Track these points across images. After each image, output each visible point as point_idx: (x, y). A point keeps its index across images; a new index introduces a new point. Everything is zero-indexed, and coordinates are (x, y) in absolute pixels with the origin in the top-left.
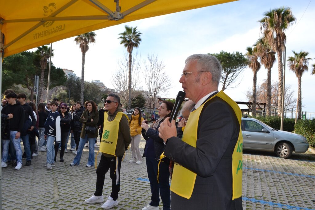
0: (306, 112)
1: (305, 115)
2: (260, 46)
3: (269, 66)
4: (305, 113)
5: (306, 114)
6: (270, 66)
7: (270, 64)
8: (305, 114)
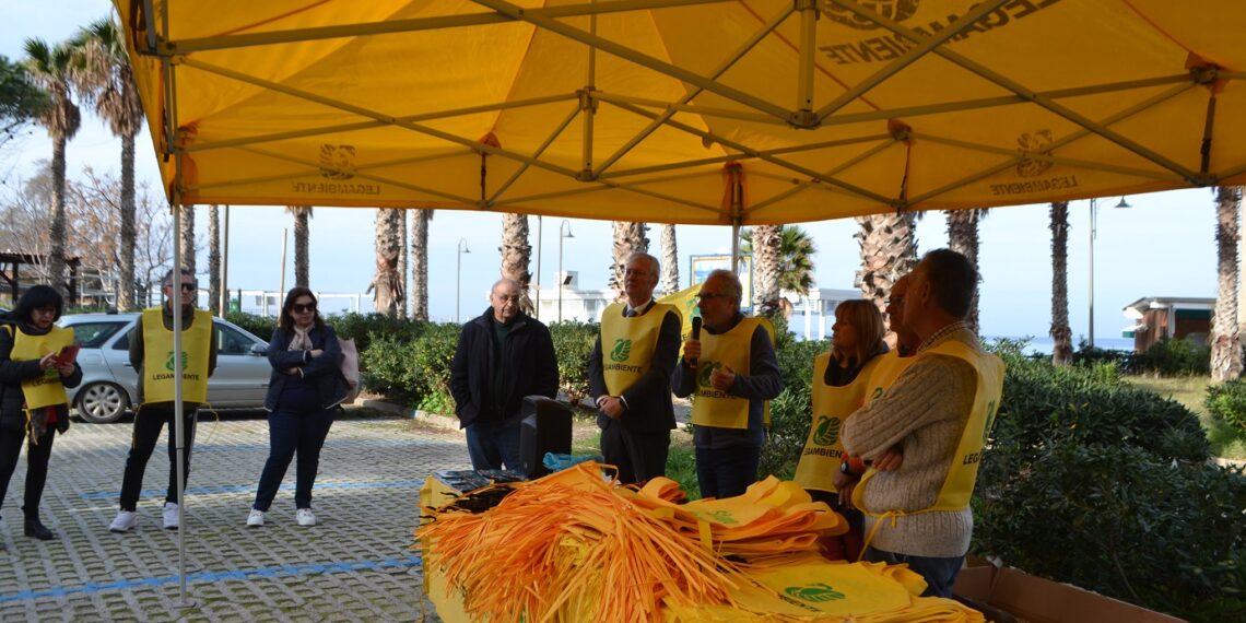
0: (240, 291)
1: (238, 303)
2: (97, 50)
3: (127, 128)
4: (237, 294)
5: (240, 296)
6: (130, 128)
7: (133, 121)
8: (237, 298)
